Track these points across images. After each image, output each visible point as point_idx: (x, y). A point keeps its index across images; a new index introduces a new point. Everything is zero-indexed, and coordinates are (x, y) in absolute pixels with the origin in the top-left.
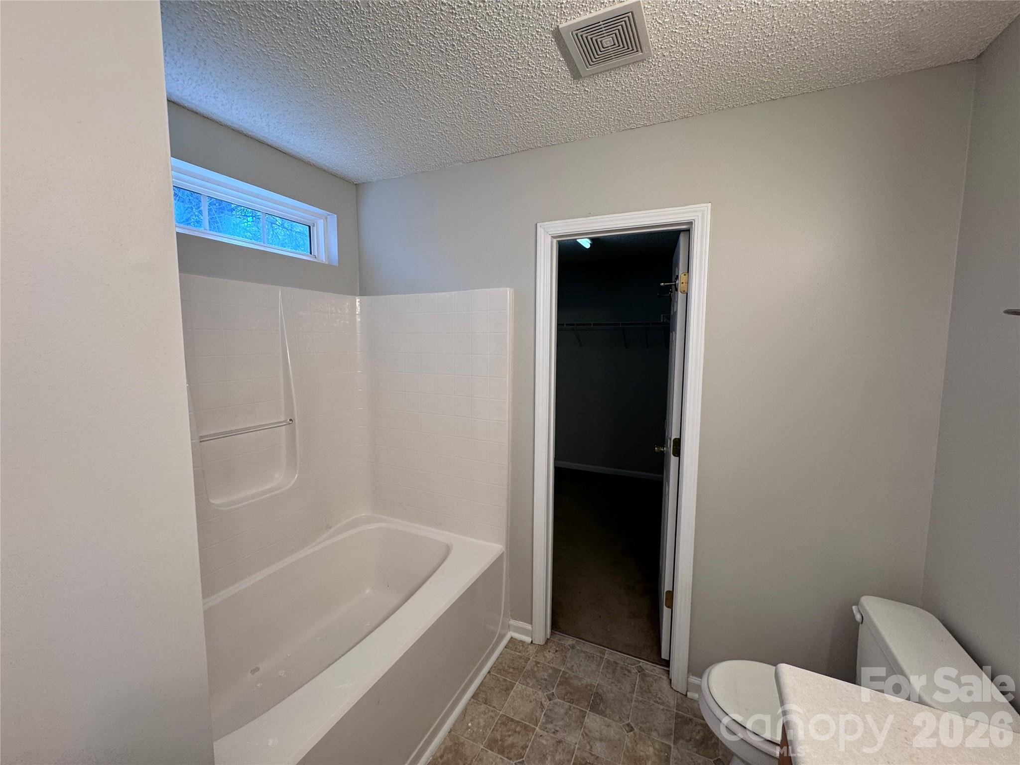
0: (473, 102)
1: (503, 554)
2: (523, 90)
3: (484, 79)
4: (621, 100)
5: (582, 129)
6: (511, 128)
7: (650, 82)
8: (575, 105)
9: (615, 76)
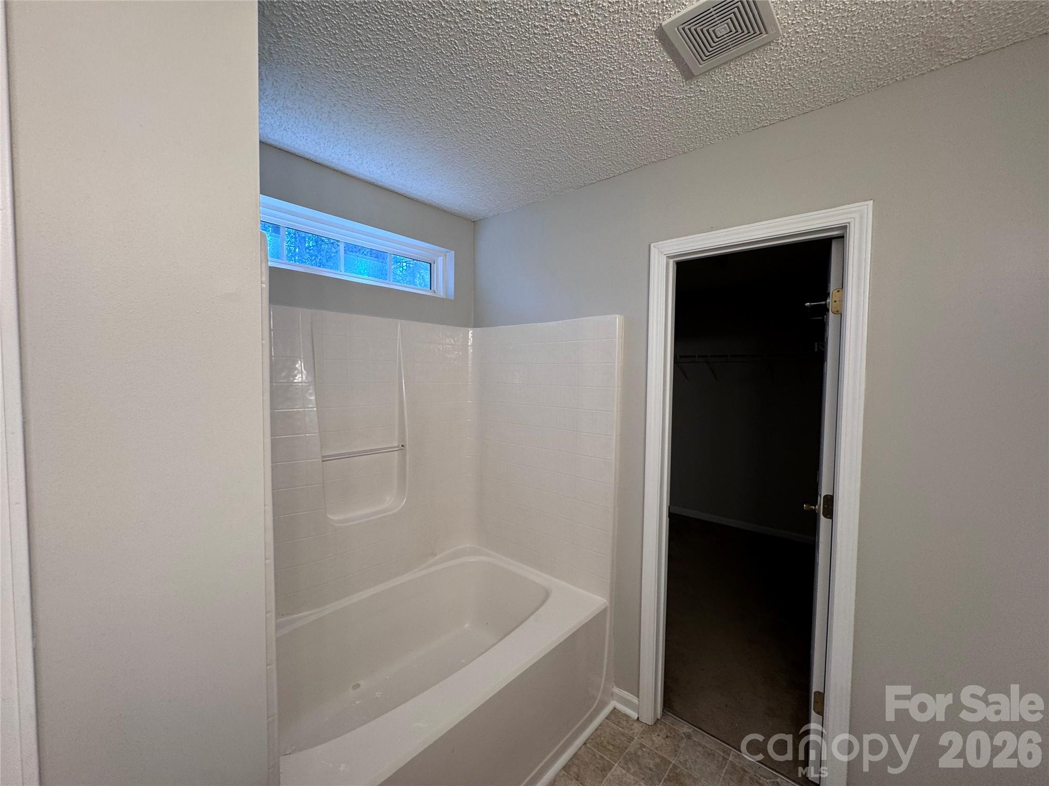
0: (577, 124)
1: (606, 608)
2: (629, 102)
3: (586, 97)
4: (747, 95)
5: (702, 136)
6: (621, 146)
7: (783, 68)
8: (690, 109)
9: (736, 68)
